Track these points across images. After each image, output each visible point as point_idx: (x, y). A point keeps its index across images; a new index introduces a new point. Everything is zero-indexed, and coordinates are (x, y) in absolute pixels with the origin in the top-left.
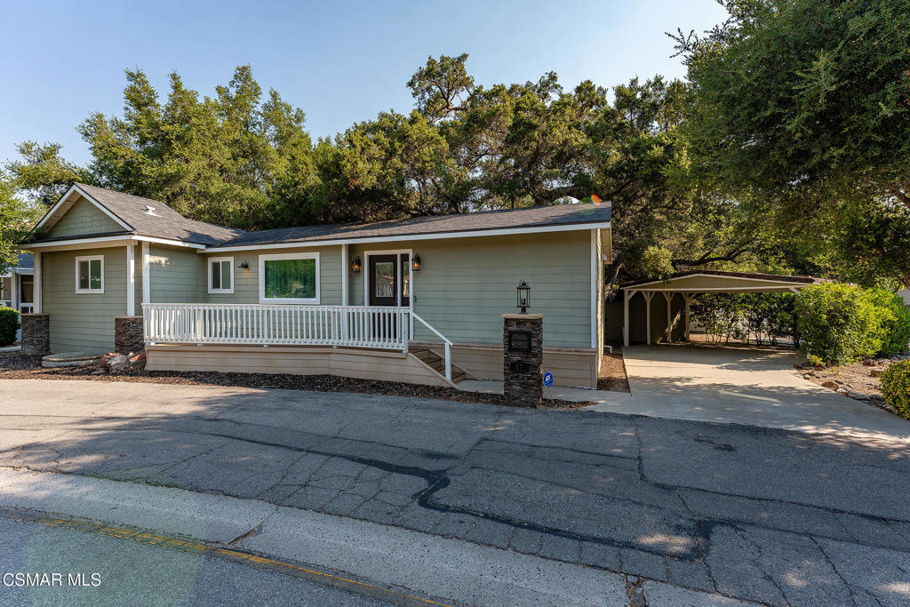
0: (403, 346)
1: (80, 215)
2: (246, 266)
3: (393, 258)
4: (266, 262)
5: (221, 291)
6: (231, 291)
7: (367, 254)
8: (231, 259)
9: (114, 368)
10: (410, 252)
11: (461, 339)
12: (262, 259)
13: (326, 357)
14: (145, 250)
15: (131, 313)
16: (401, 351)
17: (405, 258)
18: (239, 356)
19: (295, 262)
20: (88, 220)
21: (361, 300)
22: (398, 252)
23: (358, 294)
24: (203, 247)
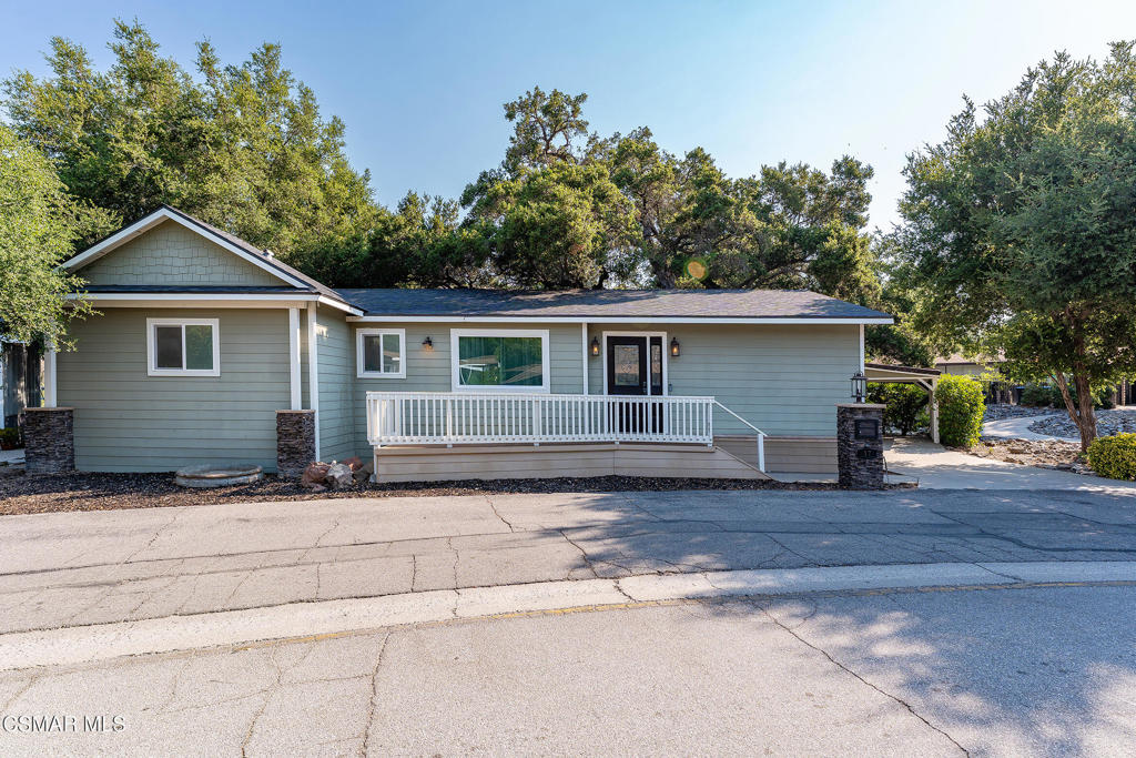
0: (708, 439)
1: (159, 253)
2: (429, 342)
3: (640, 342)
4: (460, 338)
5: (382, 374)
6: (402, 373)
7: (606, 334)
8: (401, 333)
9: (341, 481)
10: (664, 335)
11: (727, 432)
12: (456, 334)
13: (610, 455)
14: (312, 316)
15: (296, 406)
16: (705, 445)
17: (657, 341)
18: (505, 457)
19: (519, 340)
20: (179, 262)
21: (599, 388)
22: (648, 335)
23: (597, 381)
24: (360, 313)
